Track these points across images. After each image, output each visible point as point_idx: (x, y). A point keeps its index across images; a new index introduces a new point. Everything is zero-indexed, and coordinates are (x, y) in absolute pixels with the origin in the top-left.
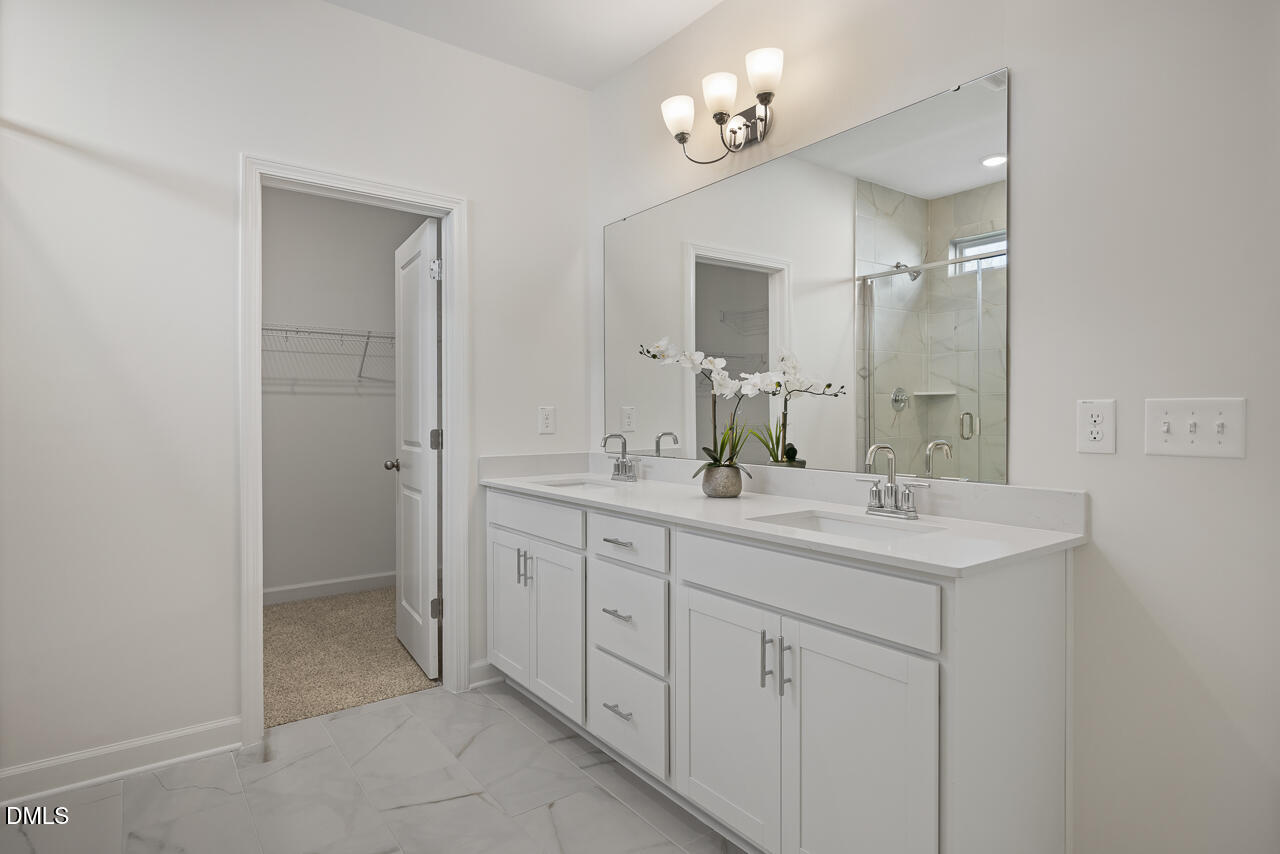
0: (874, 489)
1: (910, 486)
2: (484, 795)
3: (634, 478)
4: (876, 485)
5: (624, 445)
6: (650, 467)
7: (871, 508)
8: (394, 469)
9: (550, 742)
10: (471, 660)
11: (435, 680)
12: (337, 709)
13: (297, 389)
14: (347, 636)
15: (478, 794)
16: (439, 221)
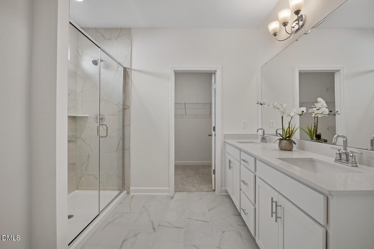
0: (338, 152)
1: (353, 152)
2: (209, 223)
3: (266, 142)
4: (339, 151)
5: (264, 132)
6: (272, 139)
7: (336, 160)
8: (211, 136)
9: (233, 215)
10: (221, 187)
11: (214, 190)
12: (190, 192)
13: (196, 117)
14: (201, 175)
15: (208, 222)
16: (215, 73)
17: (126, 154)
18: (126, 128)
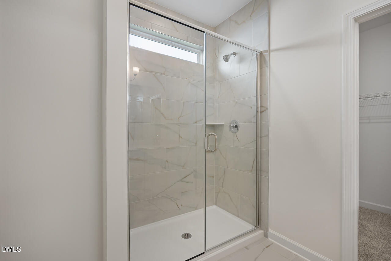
17: (264, 177)
18: (264, 140)
